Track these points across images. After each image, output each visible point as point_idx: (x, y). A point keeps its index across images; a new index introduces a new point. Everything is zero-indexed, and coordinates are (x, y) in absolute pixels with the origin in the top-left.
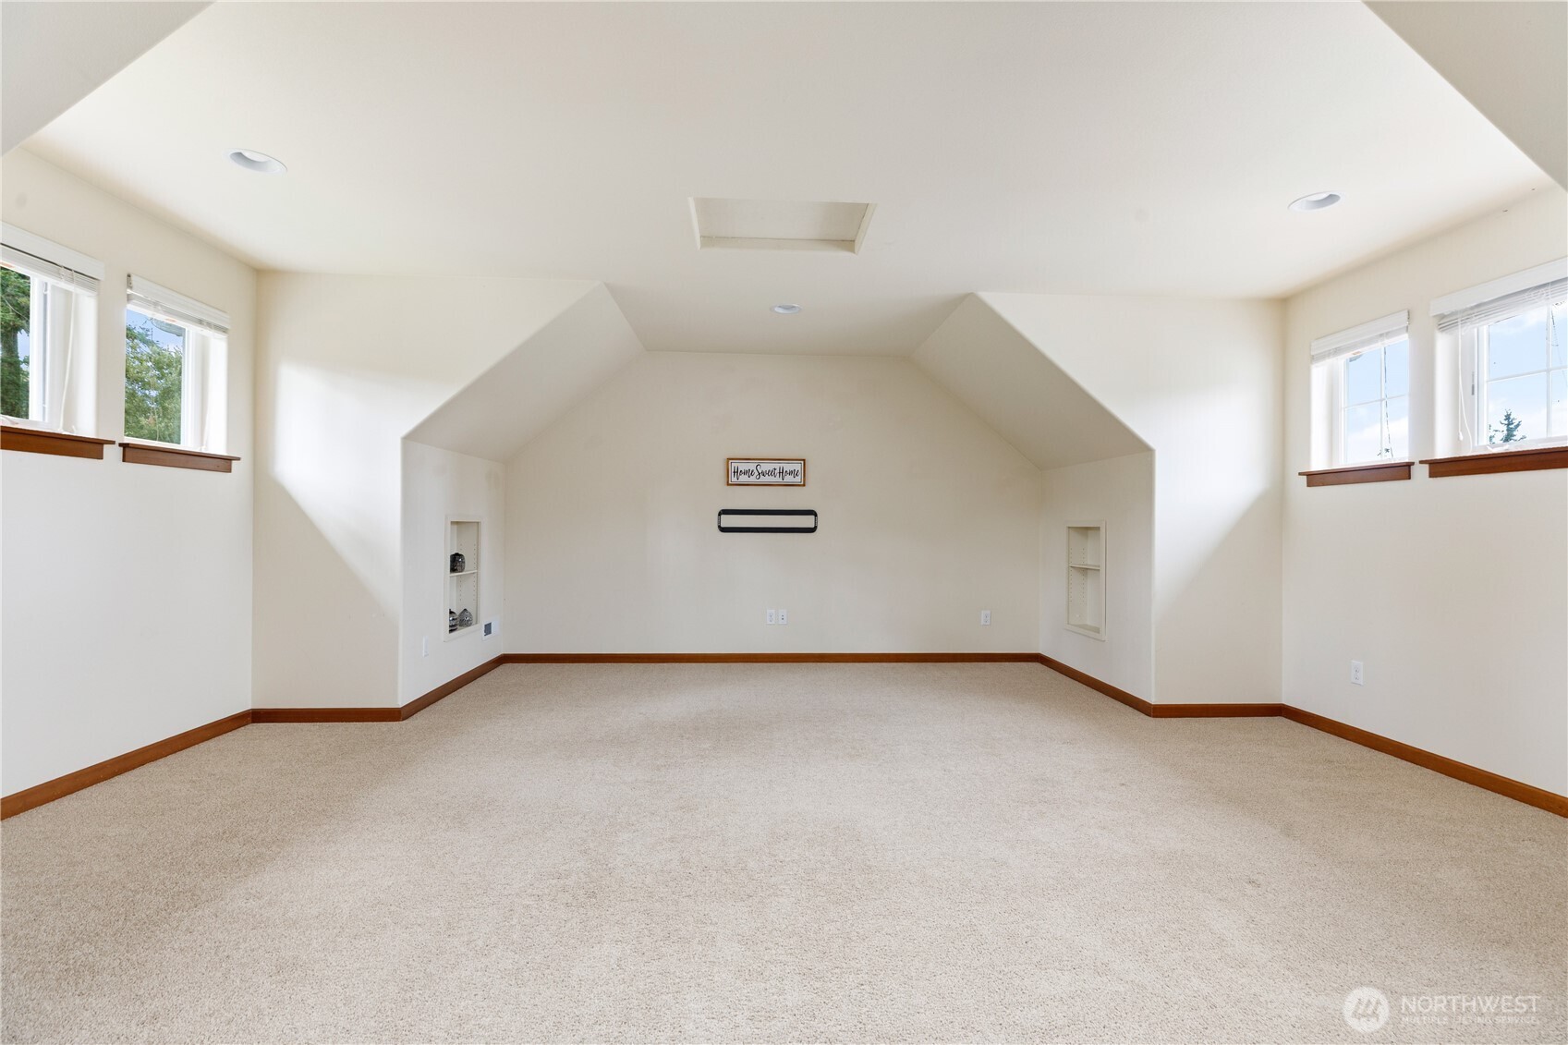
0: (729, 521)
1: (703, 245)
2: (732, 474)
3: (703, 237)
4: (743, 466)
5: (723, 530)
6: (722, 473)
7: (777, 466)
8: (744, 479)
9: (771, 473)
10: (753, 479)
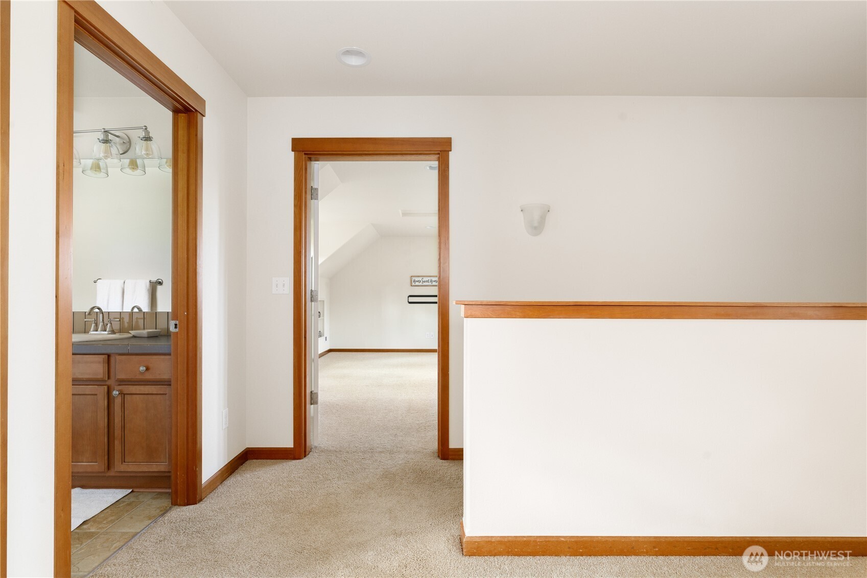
0: (411, 299)
1: (403, 216)
2: (413, 282)
3: (402, 213)
4: (417, 279)
5: (410, 303)
6: (409, 281)
7: (430, 279)
8: (417, 284)
9: (427, 281)
10: (421, 284)
